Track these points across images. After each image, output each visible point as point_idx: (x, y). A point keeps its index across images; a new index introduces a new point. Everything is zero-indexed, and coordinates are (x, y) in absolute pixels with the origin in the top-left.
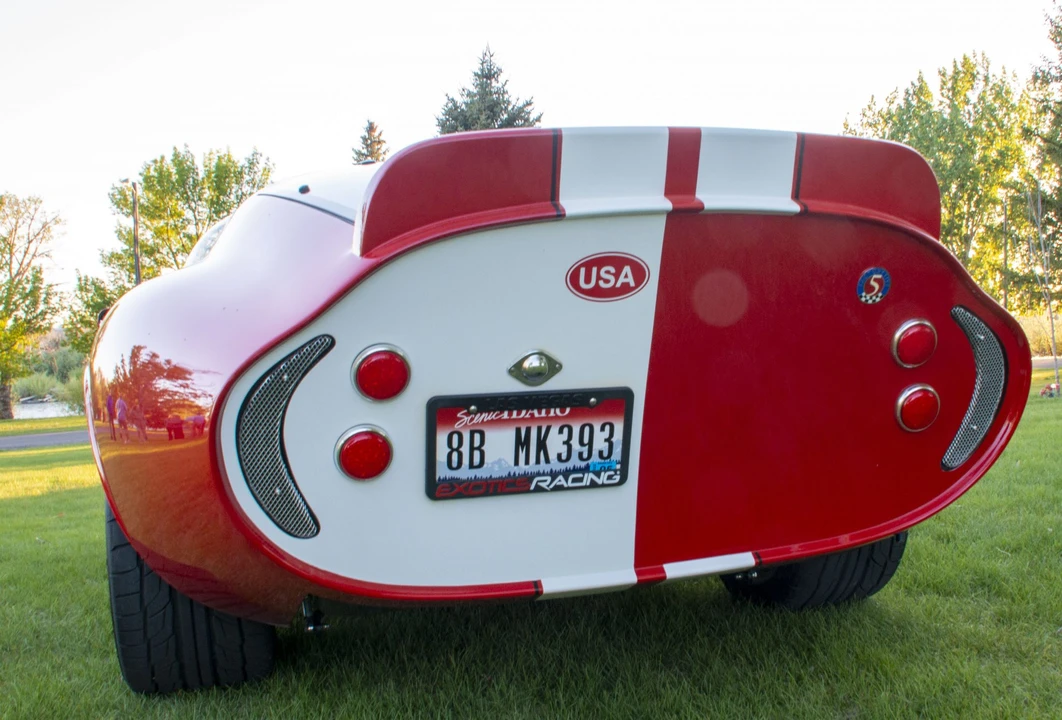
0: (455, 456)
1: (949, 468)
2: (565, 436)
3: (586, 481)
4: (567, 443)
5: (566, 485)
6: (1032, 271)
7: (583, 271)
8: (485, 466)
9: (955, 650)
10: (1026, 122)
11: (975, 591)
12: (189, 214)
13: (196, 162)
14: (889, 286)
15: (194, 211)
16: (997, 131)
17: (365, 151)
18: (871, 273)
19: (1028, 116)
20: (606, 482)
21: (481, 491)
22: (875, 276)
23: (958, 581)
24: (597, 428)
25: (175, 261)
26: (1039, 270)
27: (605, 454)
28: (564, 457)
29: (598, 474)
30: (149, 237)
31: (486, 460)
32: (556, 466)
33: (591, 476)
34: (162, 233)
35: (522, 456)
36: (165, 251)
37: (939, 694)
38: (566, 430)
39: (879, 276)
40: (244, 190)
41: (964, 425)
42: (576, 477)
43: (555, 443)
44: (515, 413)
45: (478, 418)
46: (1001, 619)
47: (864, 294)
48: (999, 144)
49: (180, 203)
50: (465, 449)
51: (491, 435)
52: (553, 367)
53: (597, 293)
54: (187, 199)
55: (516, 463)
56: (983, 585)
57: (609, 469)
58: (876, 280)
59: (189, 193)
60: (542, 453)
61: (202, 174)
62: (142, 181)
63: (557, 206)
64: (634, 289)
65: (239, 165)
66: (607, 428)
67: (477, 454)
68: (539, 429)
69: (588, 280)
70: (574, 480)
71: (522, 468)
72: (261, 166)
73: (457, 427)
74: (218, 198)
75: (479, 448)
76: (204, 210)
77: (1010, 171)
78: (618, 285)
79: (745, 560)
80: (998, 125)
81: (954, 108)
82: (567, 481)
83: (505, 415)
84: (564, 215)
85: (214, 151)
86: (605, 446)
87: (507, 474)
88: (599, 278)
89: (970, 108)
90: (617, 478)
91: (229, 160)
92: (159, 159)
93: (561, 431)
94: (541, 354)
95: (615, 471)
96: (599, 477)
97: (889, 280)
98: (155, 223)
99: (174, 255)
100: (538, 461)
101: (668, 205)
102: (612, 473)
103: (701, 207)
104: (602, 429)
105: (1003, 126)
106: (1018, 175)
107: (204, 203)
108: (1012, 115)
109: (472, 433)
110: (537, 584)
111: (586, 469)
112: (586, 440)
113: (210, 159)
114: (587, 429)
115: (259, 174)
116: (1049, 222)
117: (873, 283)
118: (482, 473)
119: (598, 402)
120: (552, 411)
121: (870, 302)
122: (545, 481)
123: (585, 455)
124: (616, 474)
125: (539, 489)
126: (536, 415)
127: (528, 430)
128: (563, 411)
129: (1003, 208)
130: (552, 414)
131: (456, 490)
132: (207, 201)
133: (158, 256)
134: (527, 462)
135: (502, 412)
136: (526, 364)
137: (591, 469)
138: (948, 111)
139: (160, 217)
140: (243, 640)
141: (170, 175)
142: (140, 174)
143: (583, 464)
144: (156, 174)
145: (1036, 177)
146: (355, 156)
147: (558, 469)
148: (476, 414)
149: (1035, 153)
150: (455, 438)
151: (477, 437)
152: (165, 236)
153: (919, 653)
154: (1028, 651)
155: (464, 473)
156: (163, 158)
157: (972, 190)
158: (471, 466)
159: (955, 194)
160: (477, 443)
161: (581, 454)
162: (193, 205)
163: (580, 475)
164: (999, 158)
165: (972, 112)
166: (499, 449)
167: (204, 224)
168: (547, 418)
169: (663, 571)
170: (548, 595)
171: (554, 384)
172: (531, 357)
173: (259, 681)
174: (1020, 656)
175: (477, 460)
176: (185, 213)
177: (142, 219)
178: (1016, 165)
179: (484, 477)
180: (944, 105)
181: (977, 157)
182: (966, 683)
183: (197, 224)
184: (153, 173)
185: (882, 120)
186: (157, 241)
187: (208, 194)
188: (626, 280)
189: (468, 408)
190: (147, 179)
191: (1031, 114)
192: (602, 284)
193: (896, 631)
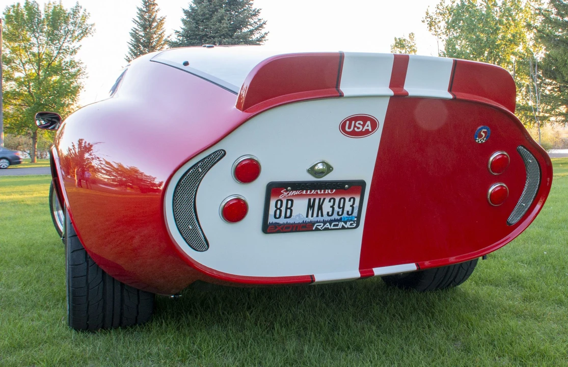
0: (278, 212)
1: (510, 224)
2: (331, 204)
3: (340, 226)
4: (332, 207)
5: (330, 228)
6: (527, 104)
7: (348, 122)
8: (292, 217)
9: (505, 314)
10: (528, 19)
11: (511, 285)
12: (34, 40)
13: (40, 8)
14: (489, 135)
15: (37, 38)
16: (512, 23)
17: (145, 9)
18: (482, 129)
19: (530, 16)
20: (349, 227)
21: (290, 229)
22: (483, 130)
23: (502, 279)
24: (347, 200)
25: (24, 68)
26: (531, 103)
27: (350, 213)
28: (330, 214)
29: (346, 223)
30: (8, 52)
31: (293, 214)
32: (326, 218)
33: (343, 223)
34: (16, 51)
35: (310, 213)
36: (18, 62)
37: (501, 335)
38: (332, 200)
39: (486, 130)
40: (69, 28)
41: (518, 204)
42: (335, 224)
43: (327, 207)
44: (309, 191)
45: (291, 193)
46: (526, 299)
47: (477, 138)
48: (512, 30)
49: (29, 33)
50: (283, 209)
51: (296, 202)
52: (329, 169)
53: (354, 134)
54: (34, 31)
55: (307, 216)
56: (514, 281)
57: (351, 221)
58: (484, 132)
59: (35, 27)
60: (320, 211)
61: (43, 17)
62: (4, 18)
63: (338, 91)
64: (371, 132)
65: (67, 12)
66: (352, 200)
67: (289, 211)
68: (320, 199)
69: (349, 128)
70: (334, 225)
71: (310, 219)
72: (81, 14)
73: (280, 197)
74: (53, 32)
75: (290, 208)
76: (44, 38)
77: (518, 46)
78: (364, 130)
79: (412, 267)
80: (512, 19)
81: (488, 8)
82: (330, 226)
83: (304, 192)
84: (343, 96)
85: (52, 3)
86: (350, 209)
87: (302, 221)
88: (355, 126)
89: (498, 8)
90: (355, 225)
91: (61, 9)
92: (16, 5)
93: (330, 201)
94: (323, 162)
95: (354, 221)
96: (346, 224)
97: (489, 132)
98: (12, 44)
99: (24, 64)
100: (317, 216)
101: (391, 93)
102: (353, 222)
103: (407, 94)
104: (350, 201)
105: (515, 20)
106: (522, 48)
107: (44, 34)
108: (521, 14)
109: (288, 200)
110: (312, 277)
111: (340, 220)
112: (341, 206)
113: (49, 8)
114: (342, 200)
115: (80, 19)
116: (539, 77)
117: (482, 133)
118: (290, 221)
119: (349, 187)
120: (327, 190)
121: (480, 142)
122: (320, 225)
123: (340, 213)
124: (354, 223)
125: (317, 229)
126: (319, 193)
127: (314, 200)
128: (331, 191)
129: (513, 67)
130: (326, 192)
131: (277, 229)
132: (45, 33)
133: (13, 64)
134: (312, 216)
135: (303, 191)
136: (316, 168)
137: (343, 220)
138: (485, 9)
139: (15, 41)
140: (139, 302)
141: (23, 15)
142: (4, 14)
143: (339, 217)
144: (14, 14)
145: (532, 50)
146: (139, 12)
147: (327, 220)
148: (290, 192)
149: (532, 37)
150: (279, 203)
151: (290, 202)
152: (18, 53)
153: (487, 315)
154: (540, 315)
155: (282, 221)
156: (19, 4)
157: (496, 55)
158: (286, 217)
159: (487, 57)
160: (289, 206)
161: (338, 212)
162: (37, 35)
163: (338, 223)
164: (512, 38)
165: (498, 11)
166: (300, 209)
167: (43, 47)
168: (324, 194)
169: (372, 272)
170: (317, 282)
171: (329, 178)
172: (319, 164)
173: (144, 324)
174: (536, 318)
175: (288, 214)
176: (32, 39)
177: (4, 41)
178: (521, 43)
179: (291, 222)
180: (483, 6)
181: (500, 36)
182: (512, 330)
183: (39, 47)
184: (12, 13)
185: (447, 12)
186: (13, 55)
187: (46, 28)
188: (367, 128)
189: (287, 189)
190: (8, 17)
191: (531, 14)
192: (356, 129)
193: (474, 304)
